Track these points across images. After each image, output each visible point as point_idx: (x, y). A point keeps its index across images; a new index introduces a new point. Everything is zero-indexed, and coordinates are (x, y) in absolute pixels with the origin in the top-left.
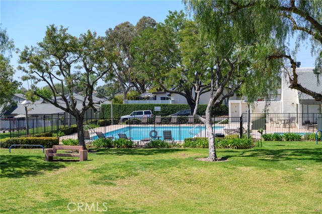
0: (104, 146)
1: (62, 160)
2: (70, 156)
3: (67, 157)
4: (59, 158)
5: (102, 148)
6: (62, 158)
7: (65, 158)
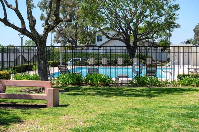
0: (72, 84)
1: (14, 105)
2: (30, 98)
3: (23, 100)
4: (10, 101)
5: (70, 86)
6: (14, 101)
7: (21, 102)
